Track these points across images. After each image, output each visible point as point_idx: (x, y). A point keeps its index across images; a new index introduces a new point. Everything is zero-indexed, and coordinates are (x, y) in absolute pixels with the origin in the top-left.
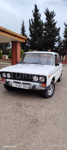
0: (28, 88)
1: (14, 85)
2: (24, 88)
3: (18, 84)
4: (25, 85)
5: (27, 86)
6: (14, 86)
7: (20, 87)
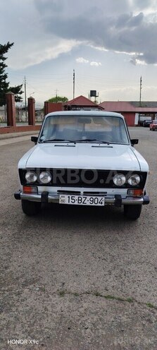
0: (103, 202)
1: (65, 200)
2: (94, 204)
3: (76, 197)
4: (94, 197)
5: (100, 198)
6: (67, 202)
7: (82, 204)
